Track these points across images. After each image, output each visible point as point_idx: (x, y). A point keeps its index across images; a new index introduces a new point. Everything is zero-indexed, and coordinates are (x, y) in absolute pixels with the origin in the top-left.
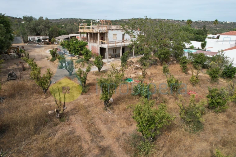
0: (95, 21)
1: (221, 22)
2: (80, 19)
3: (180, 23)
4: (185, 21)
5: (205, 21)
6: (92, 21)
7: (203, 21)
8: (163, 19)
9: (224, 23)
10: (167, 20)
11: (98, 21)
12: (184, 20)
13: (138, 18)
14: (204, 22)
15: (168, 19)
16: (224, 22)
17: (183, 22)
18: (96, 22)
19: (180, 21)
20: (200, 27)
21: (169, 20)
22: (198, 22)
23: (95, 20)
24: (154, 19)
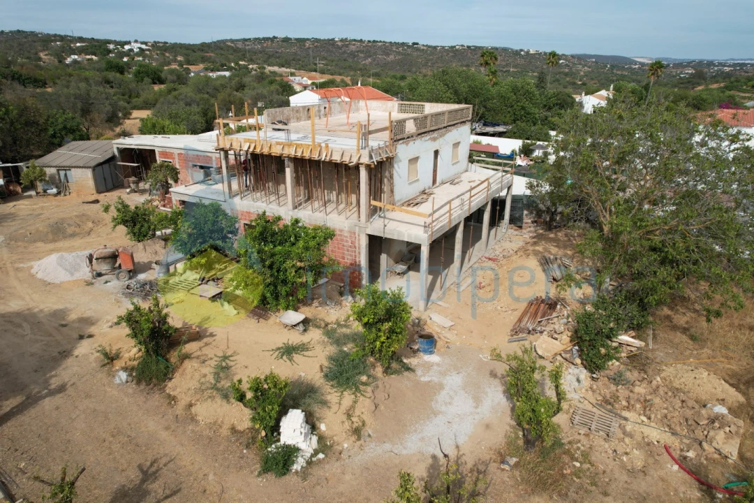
0: (127, 47)
1: (517, 51)
2: (62, 38)
3: (409, 51)
4: (422, 48)
5: (476, 47)
6: (111, 47)
7: (468, 47)
8: (355, 40)
9: (522, 53)
10: (369, 41)
11: (139, 45)
12: (417, 44)
13: (275, 37)
14: (474, 50)
15: (372, 40)
16: (522, 50)
17: (418, 49)
18: (131, 50)
19: (409, 46)
20: (465, 63)
21: (374, 41)
22: (457, 50)
23: (129, 43)
24: (329, 40)
